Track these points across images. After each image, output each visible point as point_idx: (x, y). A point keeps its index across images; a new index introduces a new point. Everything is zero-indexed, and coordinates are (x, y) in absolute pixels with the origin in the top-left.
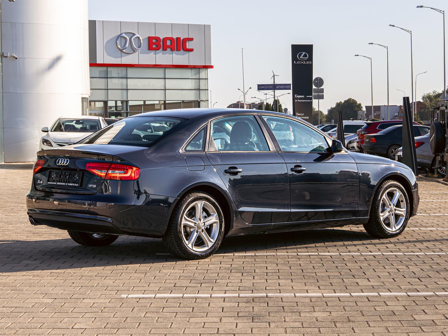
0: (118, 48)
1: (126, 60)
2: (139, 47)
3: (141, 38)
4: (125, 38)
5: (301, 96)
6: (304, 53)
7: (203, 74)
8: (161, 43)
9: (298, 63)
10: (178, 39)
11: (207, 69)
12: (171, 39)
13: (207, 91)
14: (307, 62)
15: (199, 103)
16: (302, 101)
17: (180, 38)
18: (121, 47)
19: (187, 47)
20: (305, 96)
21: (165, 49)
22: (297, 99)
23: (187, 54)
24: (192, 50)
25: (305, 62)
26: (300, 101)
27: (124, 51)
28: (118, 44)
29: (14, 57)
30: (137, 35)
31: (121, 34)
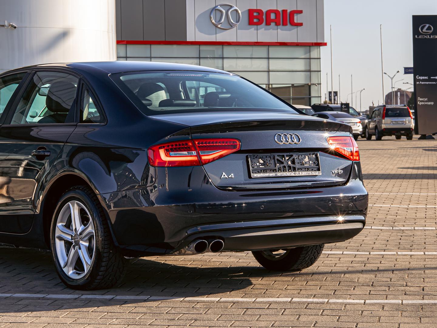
0: (213, 23)
1: (221, 37)
2: (238, 21)
3: (240, 12)
4: (221, 11)
5: (424, 78)
6: (427, 25)
7: (314, 53)
8: (264, 17)
9: (420, 37)
10: (284, 11)
11: (319, 47)
12: (276, 12)
13: (319, 72)
14: (431, 36)
15: (310, 87)
16: (425, 83)
17: (287, 10)
18: (216, 22)
19: (296, 21)
20: (429, 78)
21: (268, 24)
22: (419, 80)
23: (295, 30)
24: (301, 24)
25: (428, 36)
26: (423, 83)
27: (219, 26)
28: (212, 18)
29: (12, 26)
30: (235, 8)
31: (216, 6)
